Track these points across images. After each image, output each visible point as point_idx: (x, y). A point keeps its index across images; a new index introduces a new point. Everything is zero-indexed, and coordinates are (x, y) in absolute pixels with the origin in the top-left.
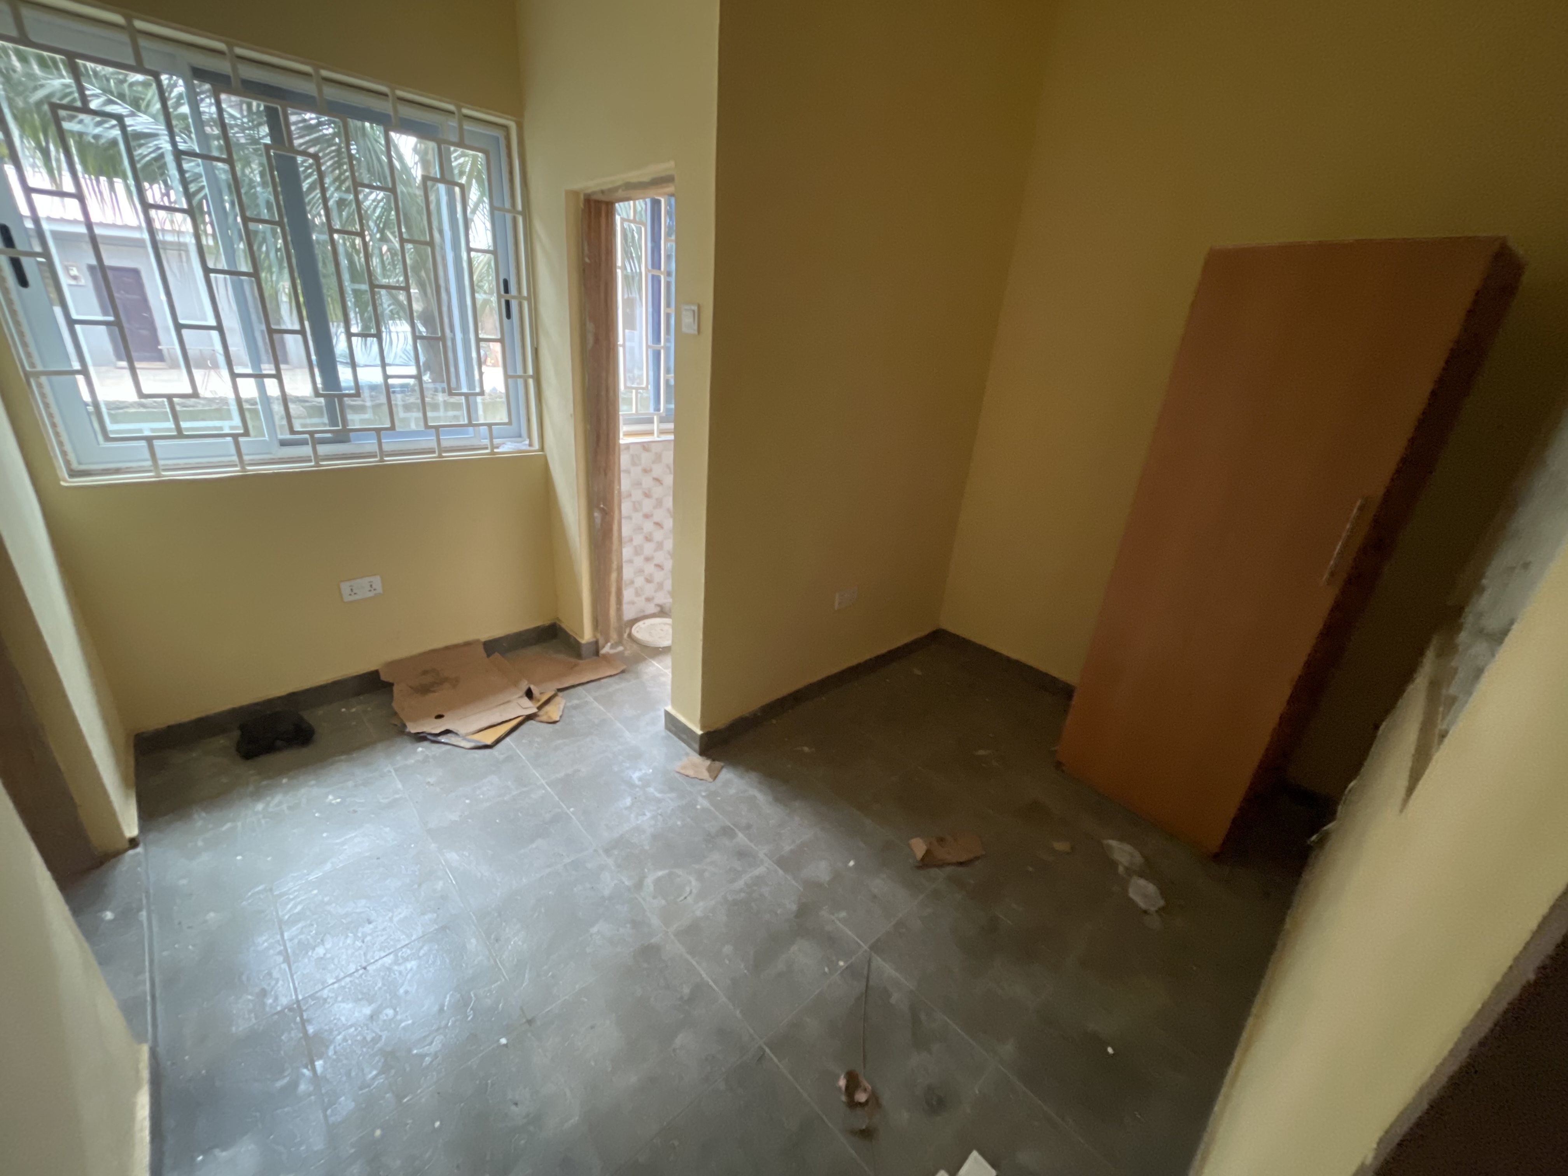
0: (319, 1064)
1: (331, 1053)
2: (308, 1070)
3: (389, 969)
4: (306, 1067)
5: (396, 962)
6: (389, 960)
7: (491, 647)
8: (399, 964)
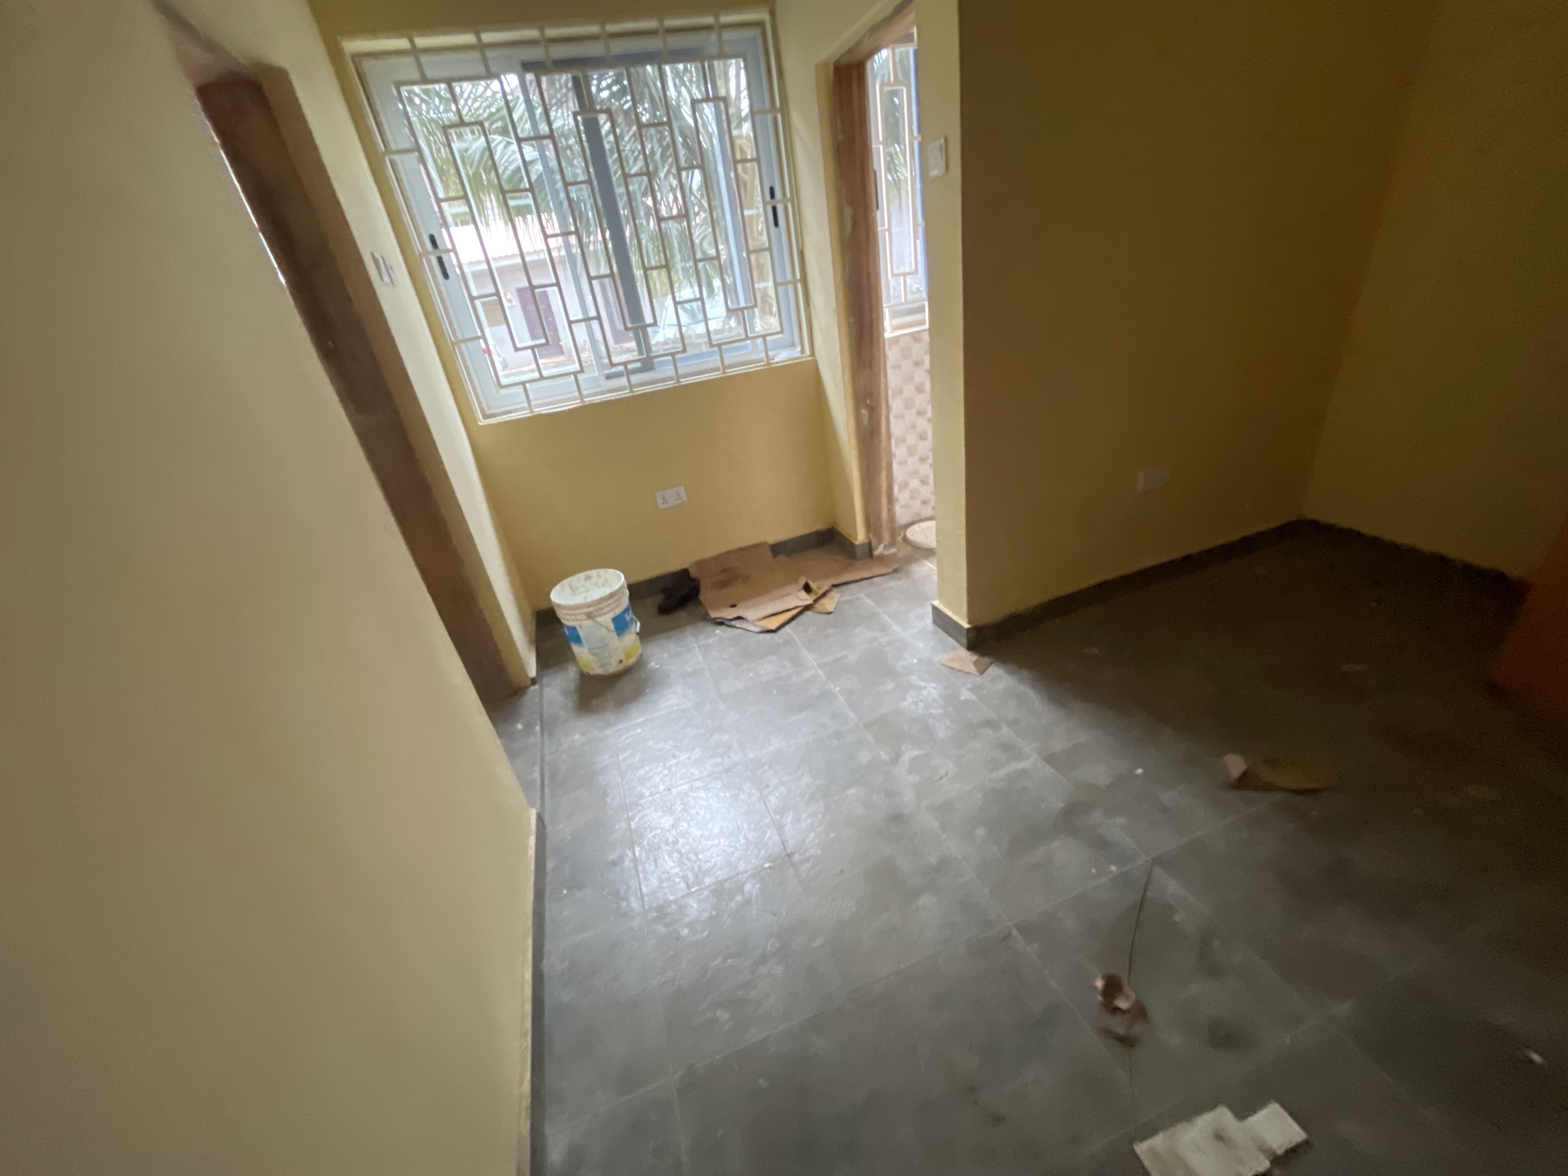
0: (637, 850)
1: (645, 842)
2: (631, 852)
3: (686, 794)
4: (629, 849)
5: (692, 789)
6: (685, 787)
7: (777, 549)
8: (693, 792)
